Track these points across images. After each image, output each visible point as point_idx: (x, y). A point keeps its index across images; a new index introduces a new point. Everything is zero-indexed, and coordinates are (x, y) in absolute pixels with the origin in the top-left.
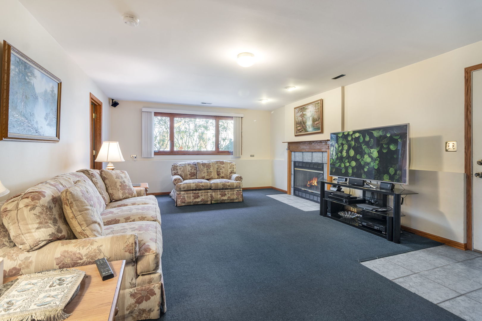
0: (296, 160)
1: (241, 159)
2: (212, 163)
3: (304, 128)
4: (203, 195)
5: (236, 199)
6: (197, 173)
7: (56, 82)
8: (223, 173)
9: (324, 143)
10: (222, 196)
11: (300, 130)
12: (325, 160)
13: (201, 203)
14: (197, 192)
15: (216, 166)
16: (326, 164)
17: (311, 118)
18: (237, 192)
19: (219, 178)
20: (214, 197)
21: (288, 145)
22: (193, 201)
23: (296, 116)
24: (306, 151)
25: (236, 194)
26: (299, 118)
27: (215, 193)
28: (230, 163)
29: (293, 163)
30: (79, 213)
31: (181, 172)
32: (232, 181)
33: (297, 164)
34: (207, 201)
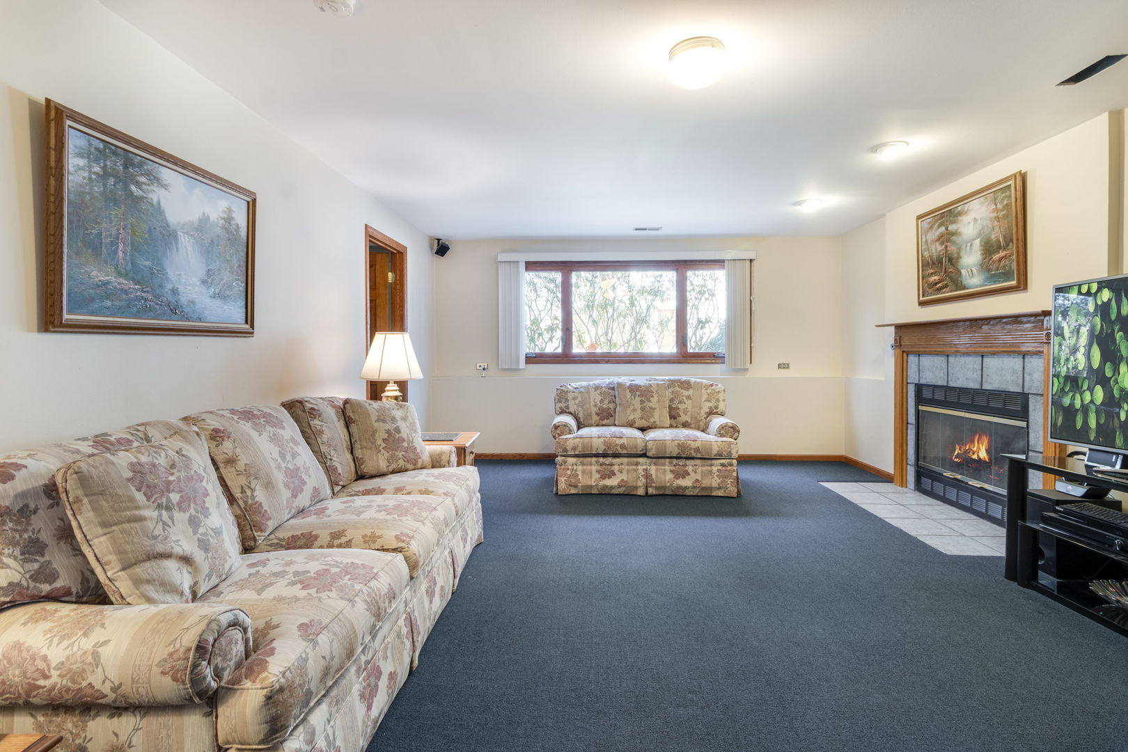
0: (923, 382)
1: (749, 375)
2: (658, 385)
3: (951, 278)
4: (625, 472)
5: (719, 488)
6: (615, 409)
7: (243, 199)
8: (686, 412)
9: (1029, 322)
10: (676, 475)
11: (938, 286)
12: (1036, 384)
13: (619, 490)
14: (608, 460)
15: (668, 394)
16: (1039, 398)
17: (978, 241)
18: (720, 468)
19: (676, 427)
20: (654, 477)
21: (896, 333)
22: (597, 485)
23: (924, 240)
24: (957, 352)
25: (717, 473)
26: (933, 247)
27: (657, 467)
28: (707, 387)
29: (911, 391)
30: (100, 531)
31: (575, 407)
32: (709, 439)
33: (927, 394)
34: (636, 488)
